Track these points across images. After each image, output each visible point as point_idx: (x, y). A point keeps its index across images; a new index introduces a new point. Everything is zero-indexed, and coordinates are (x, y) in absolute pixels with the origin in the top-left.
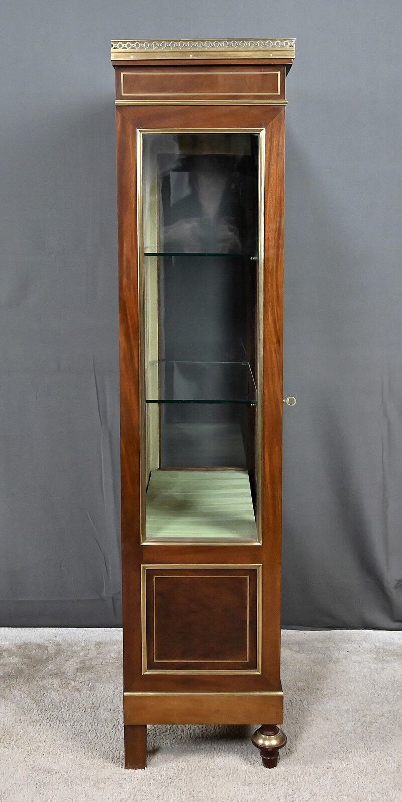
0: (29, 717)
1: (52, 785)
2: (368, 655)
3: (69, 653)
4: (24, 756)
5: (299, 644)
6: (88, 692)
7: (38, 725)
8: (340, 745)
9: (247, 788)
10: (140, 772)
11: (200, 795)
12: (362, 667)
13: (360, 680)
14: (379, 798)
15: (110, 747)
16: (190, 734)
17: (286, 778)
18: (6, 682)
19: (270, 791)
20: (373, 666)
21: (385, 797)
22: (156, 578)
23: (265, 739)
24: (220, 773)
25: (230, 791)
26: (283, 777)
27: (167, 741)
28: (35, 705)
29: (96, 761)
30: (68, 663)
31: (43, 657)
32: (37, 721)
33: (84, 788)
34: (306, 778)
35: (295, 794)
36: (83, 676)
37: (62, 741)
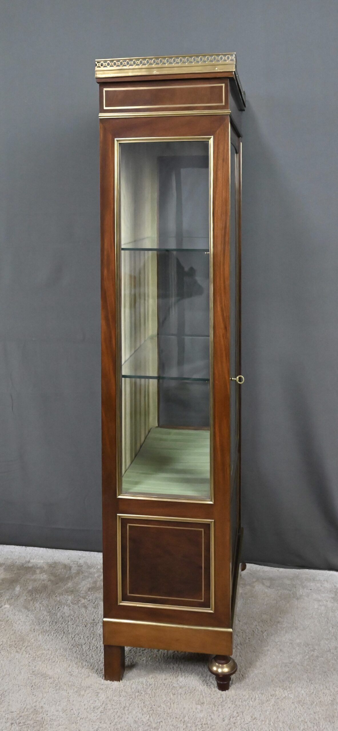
0: (41, 627)
1: (44, 689)
2: (327, 595)
3: (86, 574)
4: (29, 661)
5: (271, 579)
6: (93, 609)
7: (47, 635)
8: (287, 675)
9: (199, 707)
10: (116, 683)
11: (159, 709)
12: (320, 605)
13: (316, 617)
14: (310, 728)
15: (97, 659)
16: (164, 654)
17: (234, 701)
18: (32, 595)
19: (218, 712)
20: (330, 605)
21: (315, 727)
22: (129, 526)
23: (218, 667)
24: (180, 691)
25: (184, 708)
26: (232, 700)
27: (144, 658)
28: (49, 617)
29: (83, 671)
30: (84, 583)
31: (65, 575)
32: (46, 631)
33: (69, 693)
34: (251, 703)
35: (238, 716)
36: (93, 595)
37: (62, 650)
